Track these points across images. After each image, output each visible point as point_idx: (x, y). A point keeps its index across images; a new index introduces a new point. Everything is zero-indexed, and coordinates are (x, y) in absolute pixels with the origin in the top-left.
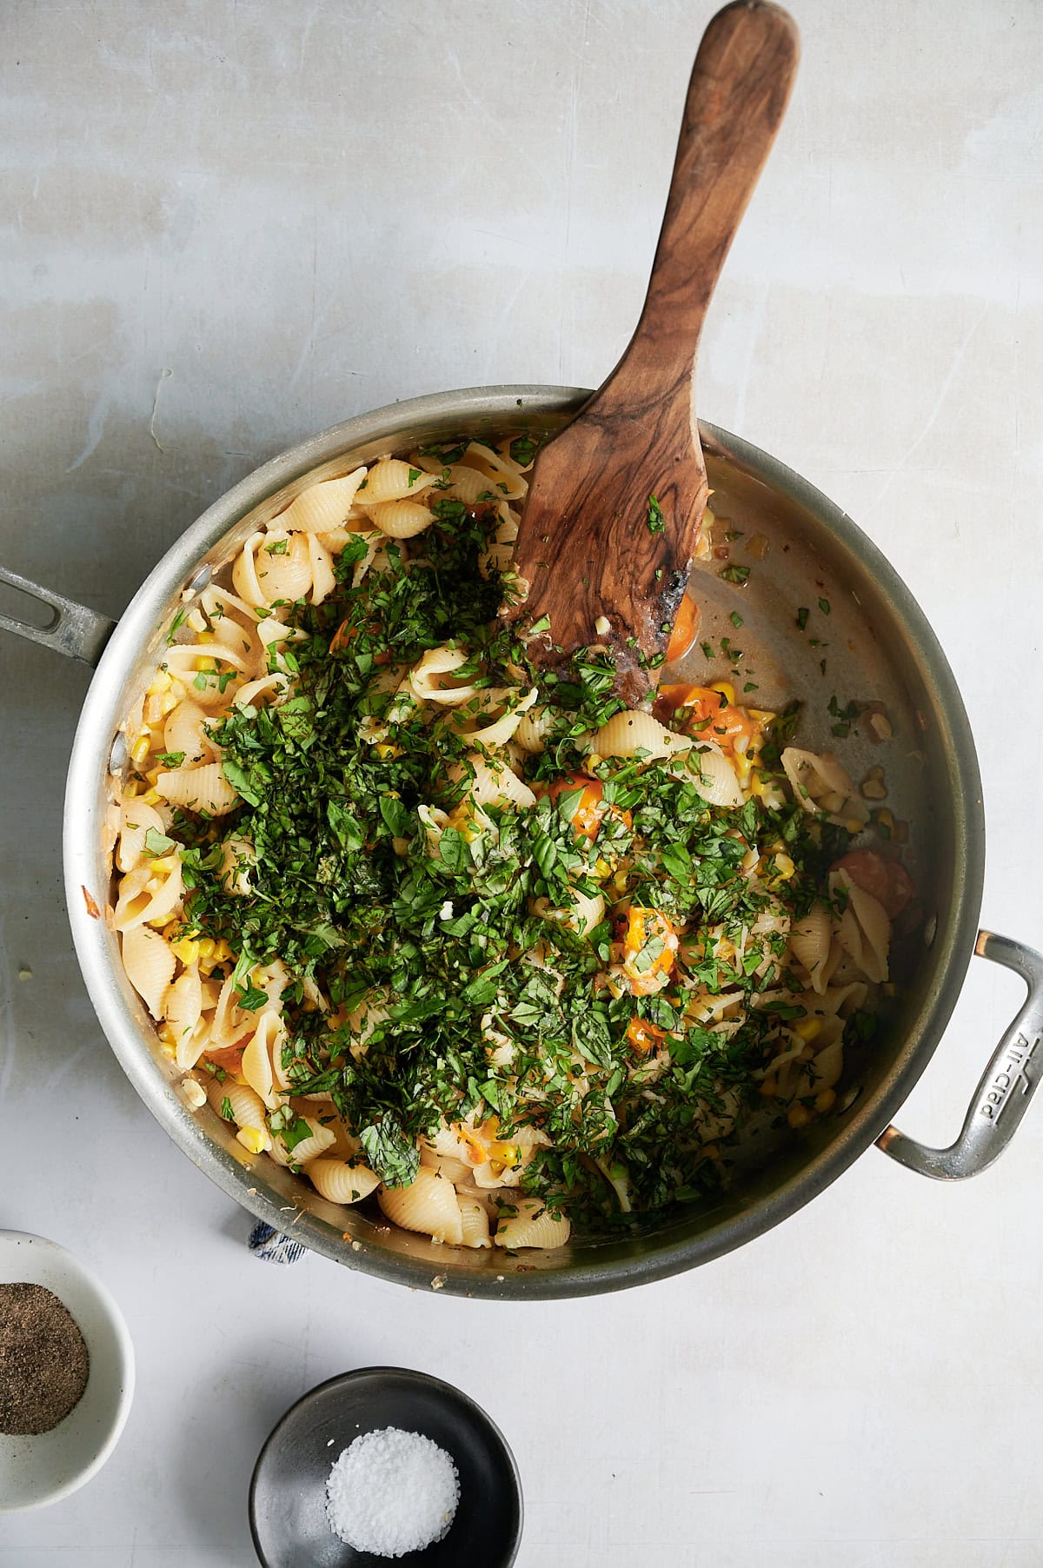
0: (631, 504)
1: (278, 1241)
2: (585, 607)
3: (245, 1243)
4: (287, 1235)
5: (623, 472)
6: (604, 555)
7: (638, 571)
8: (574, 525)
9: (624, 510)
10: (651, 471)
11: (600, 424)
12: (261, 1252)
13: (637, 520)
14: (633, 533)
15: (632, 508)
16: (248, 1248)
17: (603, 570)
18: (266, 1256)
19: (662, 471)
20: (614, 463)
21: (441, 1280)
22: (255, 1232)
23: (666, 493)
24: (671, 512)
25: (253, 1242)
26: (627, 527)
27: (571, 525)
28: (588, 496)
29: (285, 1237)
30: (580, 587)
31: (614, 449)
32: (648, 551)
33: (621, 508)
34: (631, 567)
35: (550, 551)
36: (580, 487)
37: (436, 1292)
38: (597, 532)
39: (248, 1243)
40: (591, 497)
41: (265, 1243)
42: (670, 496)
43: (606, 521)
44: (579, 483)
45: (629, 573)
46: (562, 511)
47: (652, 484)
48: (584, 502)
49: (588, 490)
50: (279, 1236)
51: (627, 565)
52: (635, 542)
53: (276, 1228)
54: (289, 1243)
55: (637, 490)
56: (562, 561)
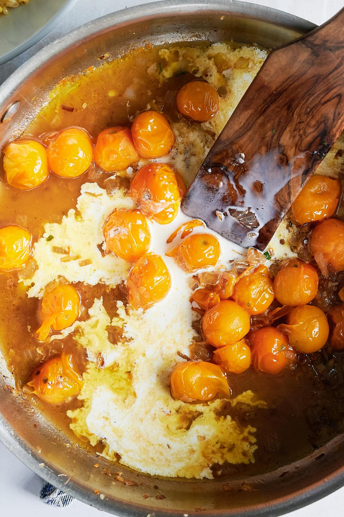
0: (313, 97)
1: (57, 494)
2: (269, 145)
3: (37, 495)
4: (62, 491)
5: (314, 78)
6: (288, 121)
7: (305, 135)
8: (278, 98)
9: (308, 99)
10: (330, 83)
11: (311, 48)
12: (47, 500)
13: (314, 107)
14: (309, 113)
15: (313, 100)
16: (39, 498)
17: (285, 129)
18: (50, 502)
19: (336, 85)
20: (311, 72)
22: (44, 488)
23: (334, 98)
24: (334, 109)
25: (42, 495)
26: (307, 109)
27: (276, 98)
28: (291, 85)
30: (270, 133)
31: (314, 64)
32: (314, 126)
33: (307, 98)
34: (302, 132)
35: (260, 108)
36: (288, 78)
38: (289, 107)
39: (39, 495)
40: (293, 86)
41: (49, 495)
42: (335, 100)
43: (296, 102)
44: (289, 76)
45: (299, 135)
46: (274, 88)
47: (328, 90)
48: (288, 88)
49: (292, 82)
50: (58, 491)
51: (300, 130)
52: (308, 119)
53: (56, 486)
54: (63, 495)
55: (319, 90)
56: (265, 116)
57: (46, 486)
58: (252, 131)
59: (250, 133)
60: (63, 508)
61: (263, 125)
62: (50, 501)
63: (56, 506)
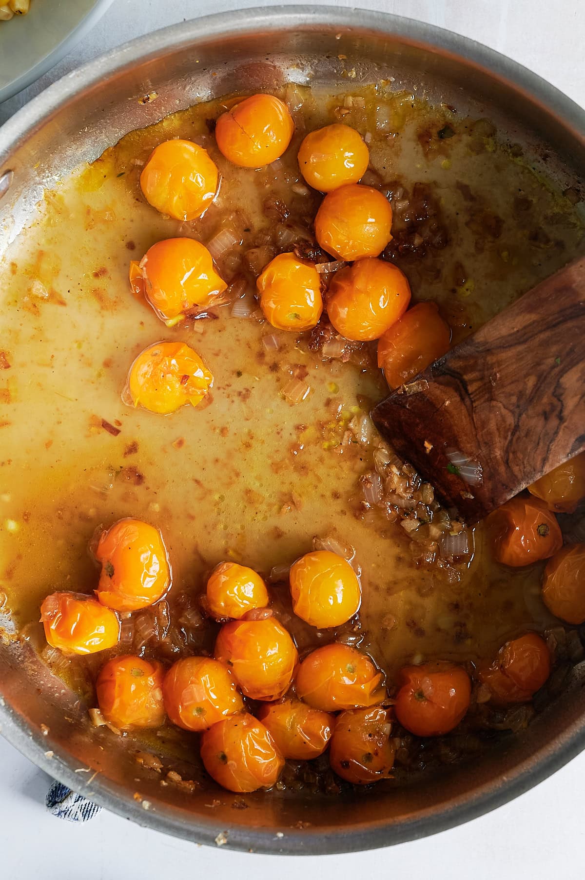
1: (73, 800)
3: (42, 803)
4: (81, 795)
12: (58, 811)
16: (46, 807)
18: (63, 814)
21: (225, 837)
22: (53, 792)
25: (50, 801)
29: (80, 797)
37: (221, 847)
39: (46, 802)
41: (61, 802)
50: (75, 796)
53: (71, 788)
54: (84, 802)
57: (56, 787)
58: (526, 346)
59: (520, 348)
60: (83, 823)
61: (546, 344)
62: (62, 811)
63: (72, 820)
